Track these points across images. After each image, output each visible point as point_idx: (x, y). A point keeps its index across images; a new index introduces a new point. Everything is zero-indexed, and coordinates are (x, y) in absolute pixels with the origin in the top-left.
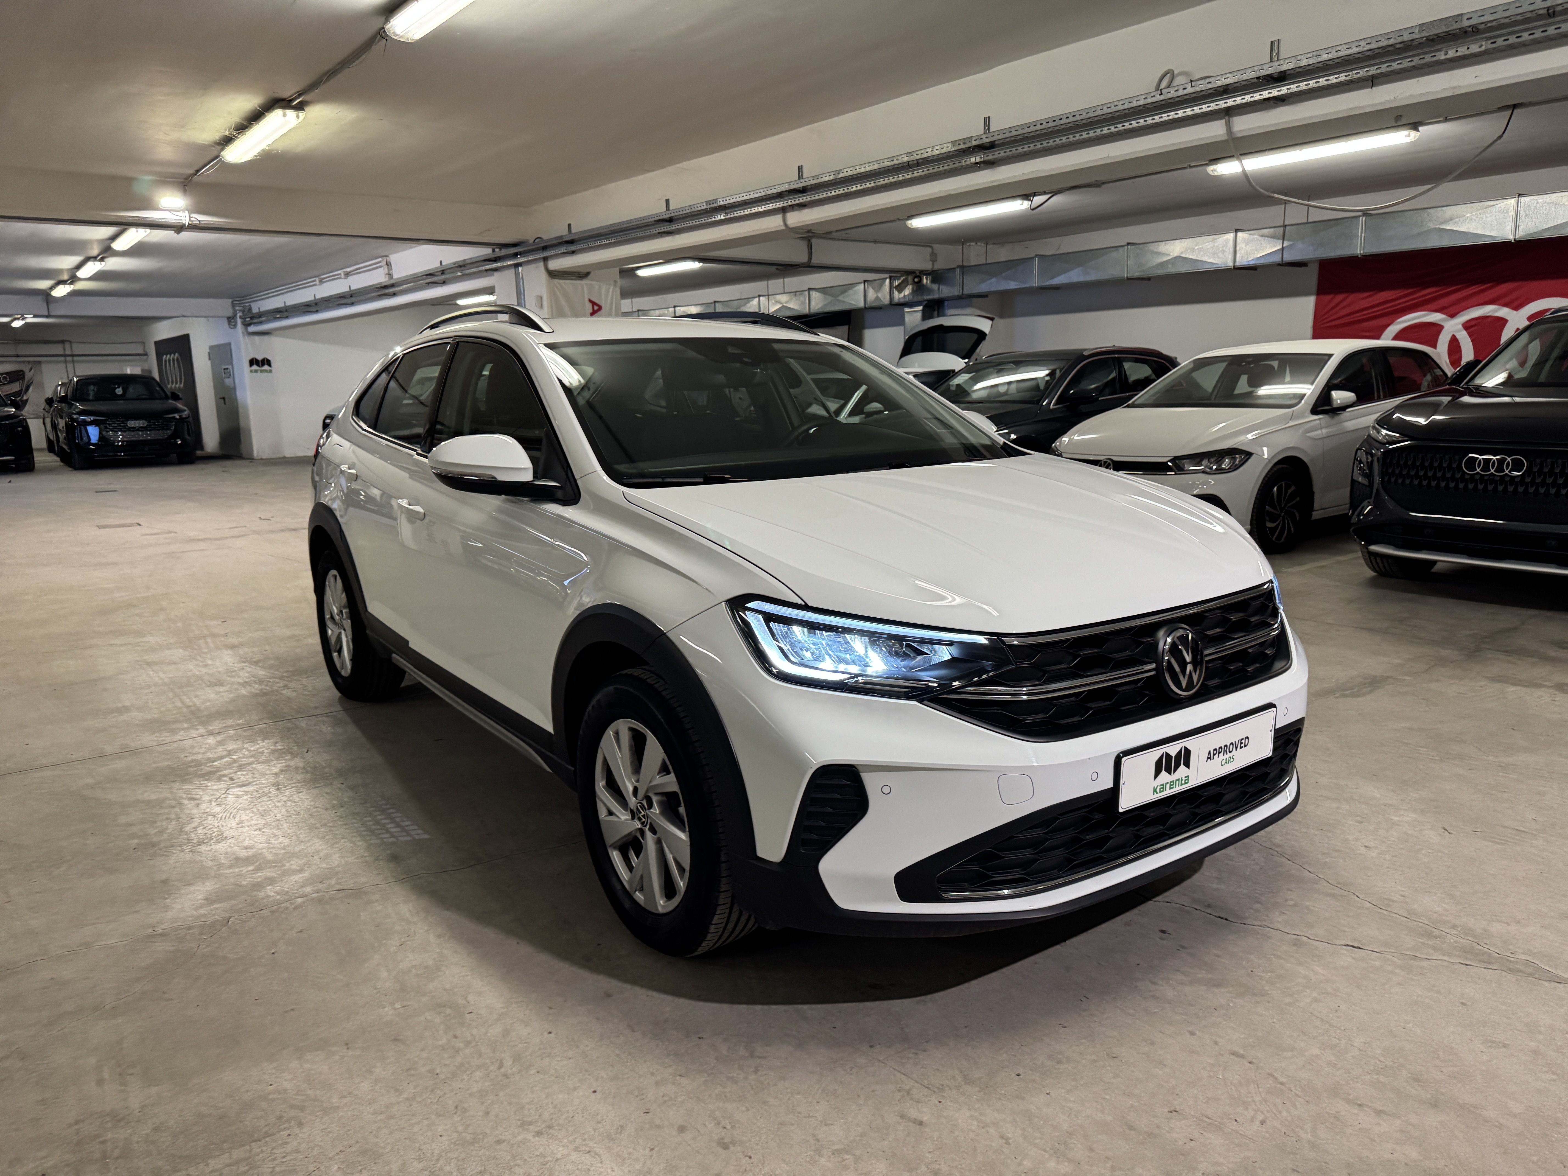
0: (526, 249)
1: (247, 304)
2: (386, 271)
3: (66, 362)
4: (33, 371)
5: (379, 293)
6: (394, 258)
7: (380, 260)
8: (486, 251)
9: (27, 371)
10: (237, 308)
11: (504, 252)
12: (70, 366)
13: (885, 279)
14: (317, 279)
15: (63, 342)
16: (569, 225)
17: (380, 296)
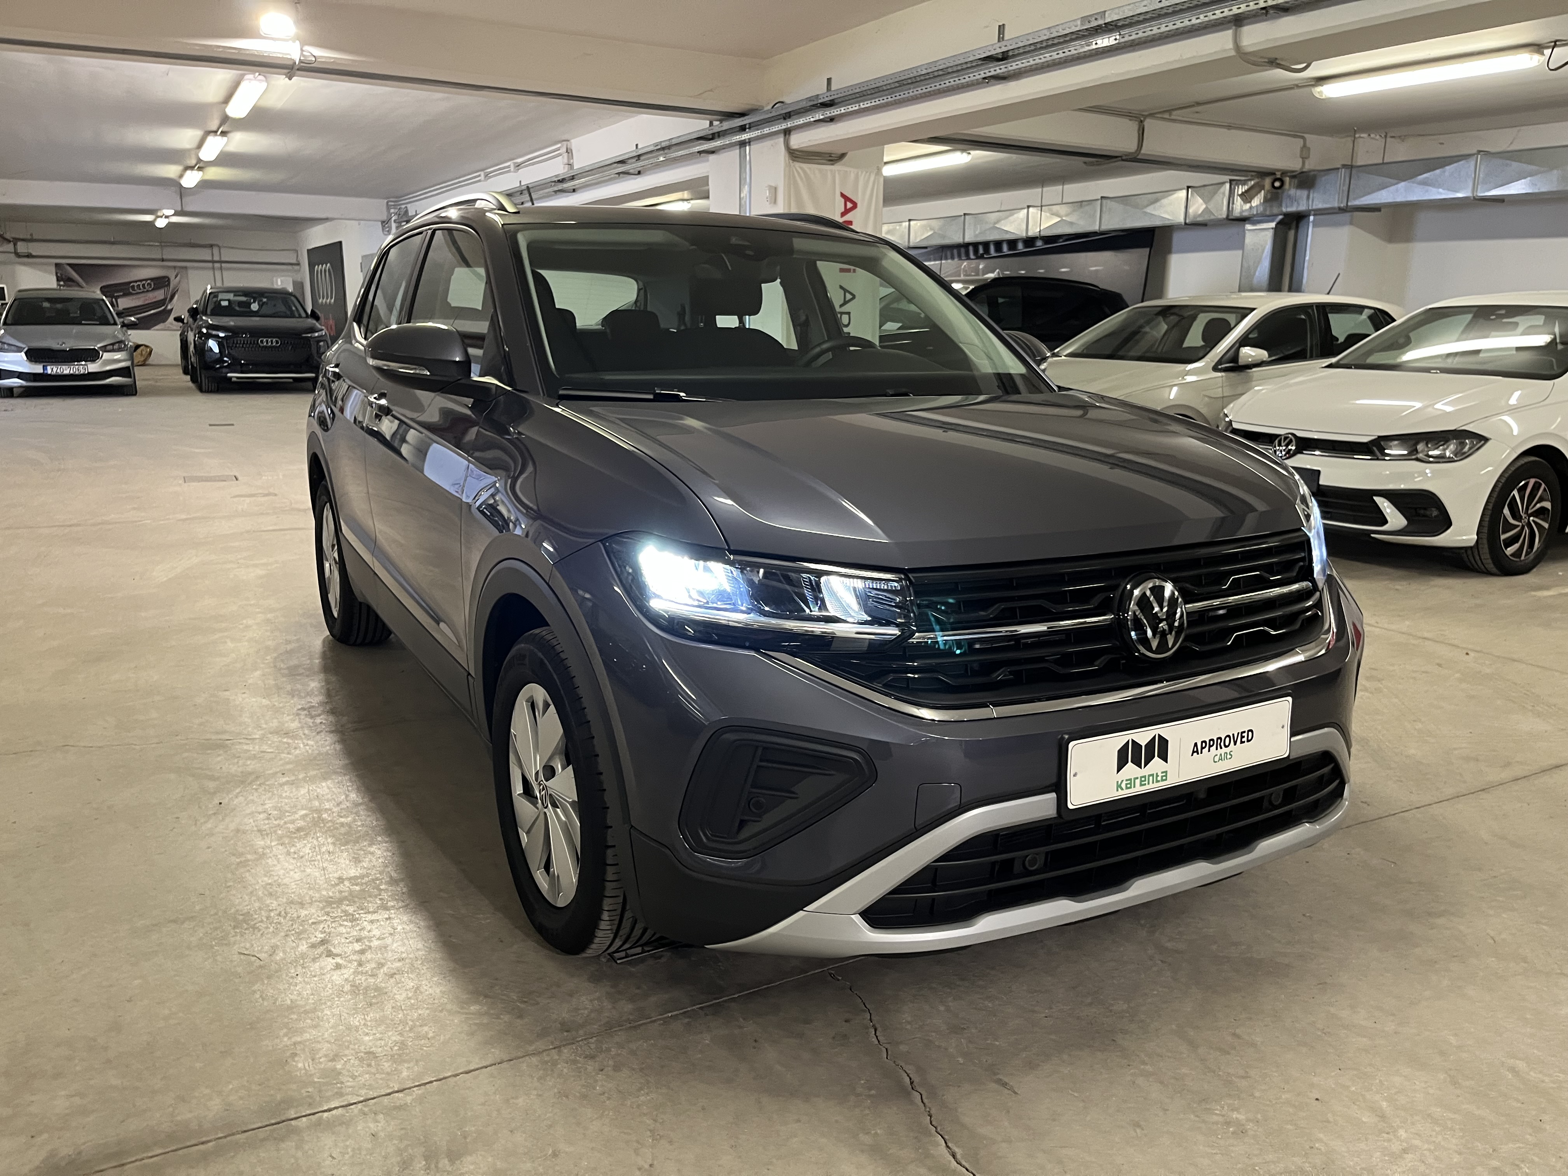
0: (762, 118)
1: (403, 206)
2: (566, 161)
3: (213, 268)
4: (178, 278)
5: (556, 189)
6: (575, 143)
7: (559, 145)
8: (701, 125)
9: (172, 278)
10: (392, 211)
11: (727, 125)
12: (218, 274)
13: (1224, 183)
14: (482, 173)
15: (211, 246)
16: (829, 80)
17: (556, 192)
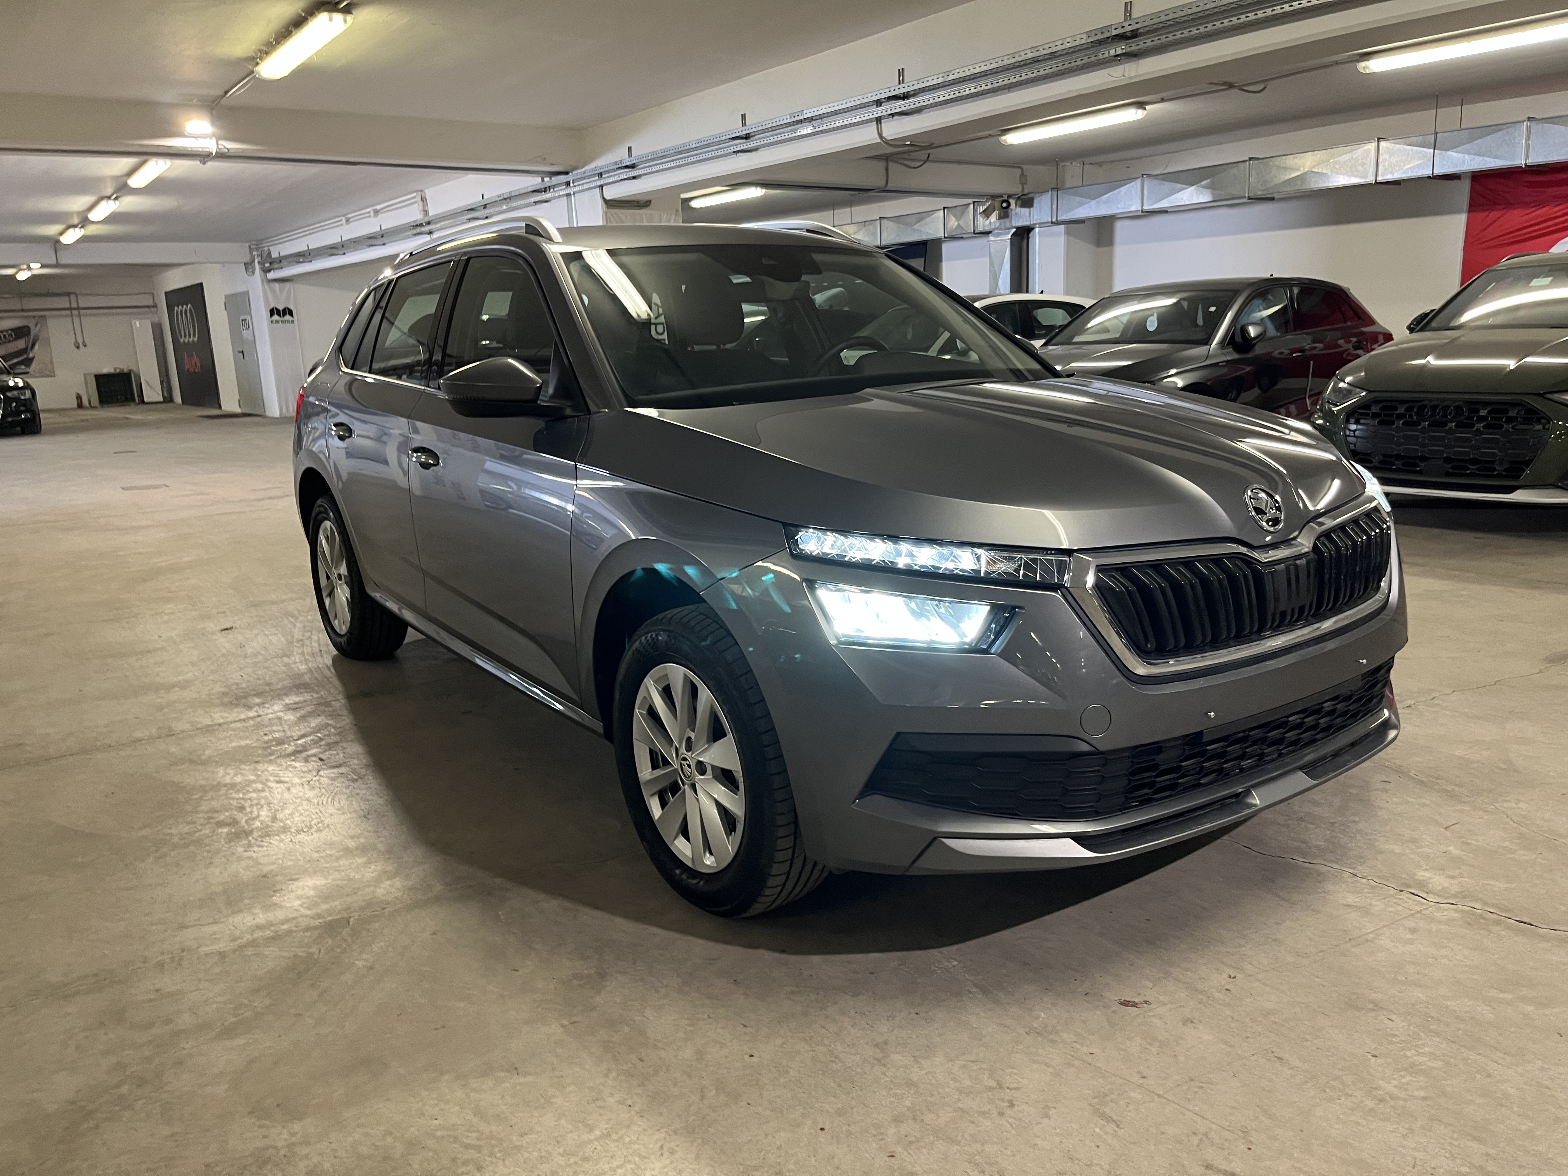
0: (580, 176)
1: (265, 249)
2: (421, 208)
3: (73, 315)
4: (38, 326)
6: (428, 193)
7: (414, 194)
8: (535, 181)
9: (32, 327)
10: (255, 253)
11: (555, 181)
12: (76, 321)
13: (969, 205)
14: (343, 219)
15: (68, 294)
16: (630, 149)
17: (414, 234)
